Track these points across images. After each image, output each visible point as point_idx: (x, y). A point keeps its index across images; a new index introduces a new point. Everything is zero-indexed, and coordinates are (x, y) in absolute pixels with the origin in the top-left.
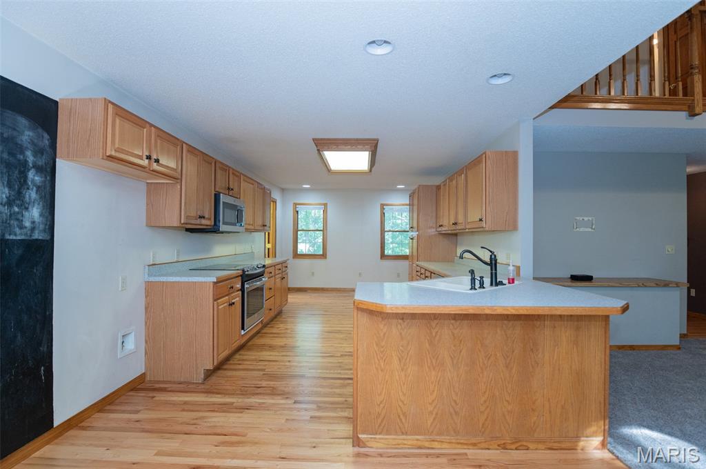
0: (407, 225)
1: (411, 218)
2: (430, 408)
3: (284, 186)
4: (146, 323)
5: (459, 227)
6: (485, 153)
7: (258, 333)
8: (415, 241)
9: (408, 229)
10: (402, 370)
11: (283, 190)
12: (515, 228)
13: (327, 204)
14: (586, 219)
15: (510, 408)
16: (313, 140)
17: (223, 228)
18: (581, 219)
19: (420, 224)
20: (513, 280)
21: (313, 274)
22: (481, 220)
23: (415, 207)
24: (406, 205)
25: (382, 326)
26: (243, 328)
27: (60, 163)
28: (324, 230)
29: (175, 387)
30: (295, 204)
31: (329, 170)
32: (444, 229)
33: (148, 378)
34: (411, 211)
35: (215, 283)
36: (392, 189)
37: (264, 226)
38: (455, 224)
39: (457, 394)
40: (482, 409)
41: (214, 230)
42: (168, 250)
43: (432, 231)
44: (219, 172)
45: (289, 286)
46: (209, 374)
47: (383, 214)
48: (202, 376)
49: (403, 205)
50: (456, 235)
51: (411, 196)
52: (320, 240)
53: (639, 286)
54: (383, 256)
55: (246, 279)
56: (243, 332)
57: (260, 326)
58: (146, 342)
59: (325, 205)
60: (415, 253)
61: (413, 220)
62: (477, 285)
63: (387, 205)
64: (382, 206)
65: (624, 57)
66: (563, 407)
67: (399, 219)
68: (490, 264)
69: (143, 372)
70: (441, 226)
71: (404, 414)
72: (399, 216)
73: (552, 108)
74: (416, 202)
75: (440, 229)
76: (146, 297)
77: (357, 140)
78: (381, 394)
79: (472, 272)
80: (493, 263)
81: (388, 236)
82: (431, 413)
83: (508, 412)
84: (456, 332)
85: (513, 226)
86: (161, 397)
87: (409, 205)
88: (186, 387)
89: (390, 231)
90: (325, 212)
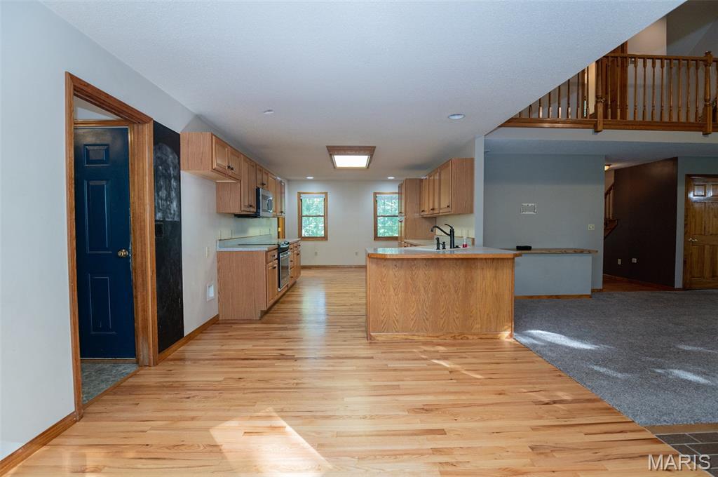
0: (396, 210)
1: (400, 206)
2: (412, 317)
3: (288, 178)
4: (218, 280)
5: (436, 212)
6: (451, 160)
7: (284, 294)
8: (403, 224)
9: (397, 214)
10: (396, 295)
11: (289, 181)
12: (471, 212)
13: (327, 193)
14: (530, 205)
15: (457, 316)
16: (327, 147)
17: (262, 213)
18: (526, 205)
19: (407, 209)
20: (466, 246)
21: (316, 253)
22: (448, 206)
23: (403, 196)
24: (396, 193)
25: (383, 270)
26: (279, 287)
27: (183, 173)
28: (325, 216)
29: (242, 322)
30: (300, 193)
31: (335, 167)
32: (425, 213)
33: (220, 318)
34: (400, 199)
35: (267, 252)
36: (383, 180)
37: (282, 212)
38: (433, 209)
39: (427, 308)
40: (442, 316)
41: (256, 215)
42: (226, 230)
43: (417, 215)
44: (258, 172)
45: (302, 264)
46: (265, 313)
47: (376, 202)
48: (259, 315)
49: (394, 193)
50: (435, 218)
51: (400, 187)
52: (321, 225)
53: (563, 253)
54: (376, 238)
55: (281, 251)
56: (279, 290)
57: (286, 289)
58: (219, 293)
59: (326, 194)
60: (403, 235)
61: (401, 206)
62: (441, 246)
63: (379, 193)
64: (375, 194)
65: (569, 80)
66: (488, 314)
67: (389, 205)
68: (450, 235)
69: (217, 313)
70: (423, 211)
71: (397, 321)
72: (390, 203)
73: (500, 127)
74: (403, 191)
75: (422, 214)
76: (218, 262)
77: (359, 147)
78: (383, 310)
79: (438, 239)
80: (452, 234)
81: (380, 220)
82: (412, 319)
83: (457, 318)
84: (426, 273)
85: (470, 211)
86: (234, 326)
87: (399, 193)
88: (250, 321)
89: (382, 216)
90: (326, 200)
